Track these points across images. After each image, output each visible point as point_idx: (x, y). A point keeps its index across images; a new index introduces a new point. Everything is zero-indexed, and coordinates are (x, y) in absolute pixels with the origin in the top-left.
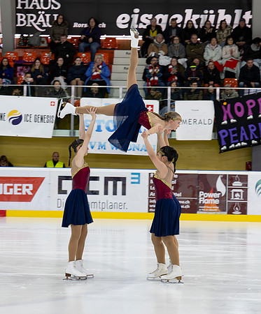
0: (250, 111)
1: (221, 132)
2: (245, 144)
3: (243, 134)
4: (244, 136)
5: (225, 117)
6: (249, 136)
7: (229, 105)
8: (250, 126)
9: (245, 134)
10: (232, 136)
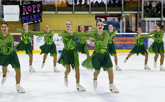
0: (34, 9)
1: (22, 18)
2: (32, 22)
3: (31, 18)
4: (32, 19)
5: (24, 12)
6: (34, 19)
7: (25, 7)
8: (34, 15)
9: (32, 18)
10: (27, 19)
